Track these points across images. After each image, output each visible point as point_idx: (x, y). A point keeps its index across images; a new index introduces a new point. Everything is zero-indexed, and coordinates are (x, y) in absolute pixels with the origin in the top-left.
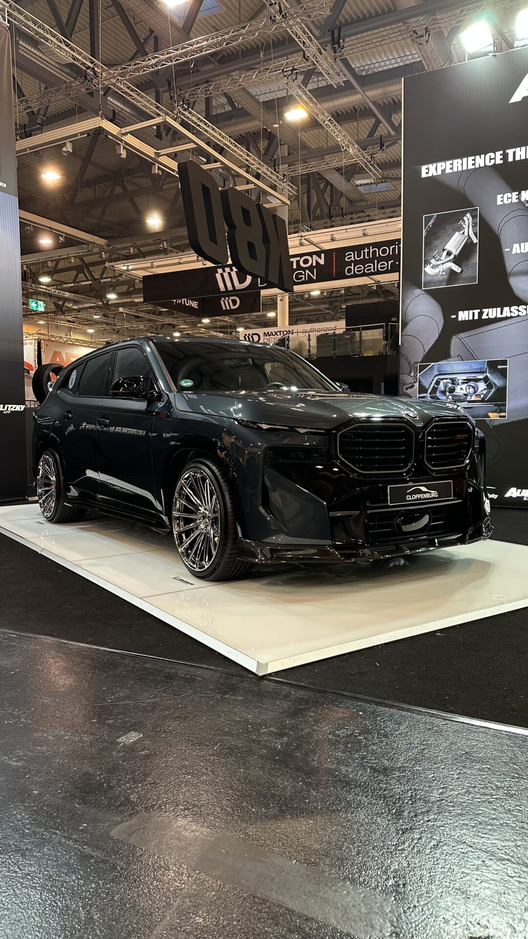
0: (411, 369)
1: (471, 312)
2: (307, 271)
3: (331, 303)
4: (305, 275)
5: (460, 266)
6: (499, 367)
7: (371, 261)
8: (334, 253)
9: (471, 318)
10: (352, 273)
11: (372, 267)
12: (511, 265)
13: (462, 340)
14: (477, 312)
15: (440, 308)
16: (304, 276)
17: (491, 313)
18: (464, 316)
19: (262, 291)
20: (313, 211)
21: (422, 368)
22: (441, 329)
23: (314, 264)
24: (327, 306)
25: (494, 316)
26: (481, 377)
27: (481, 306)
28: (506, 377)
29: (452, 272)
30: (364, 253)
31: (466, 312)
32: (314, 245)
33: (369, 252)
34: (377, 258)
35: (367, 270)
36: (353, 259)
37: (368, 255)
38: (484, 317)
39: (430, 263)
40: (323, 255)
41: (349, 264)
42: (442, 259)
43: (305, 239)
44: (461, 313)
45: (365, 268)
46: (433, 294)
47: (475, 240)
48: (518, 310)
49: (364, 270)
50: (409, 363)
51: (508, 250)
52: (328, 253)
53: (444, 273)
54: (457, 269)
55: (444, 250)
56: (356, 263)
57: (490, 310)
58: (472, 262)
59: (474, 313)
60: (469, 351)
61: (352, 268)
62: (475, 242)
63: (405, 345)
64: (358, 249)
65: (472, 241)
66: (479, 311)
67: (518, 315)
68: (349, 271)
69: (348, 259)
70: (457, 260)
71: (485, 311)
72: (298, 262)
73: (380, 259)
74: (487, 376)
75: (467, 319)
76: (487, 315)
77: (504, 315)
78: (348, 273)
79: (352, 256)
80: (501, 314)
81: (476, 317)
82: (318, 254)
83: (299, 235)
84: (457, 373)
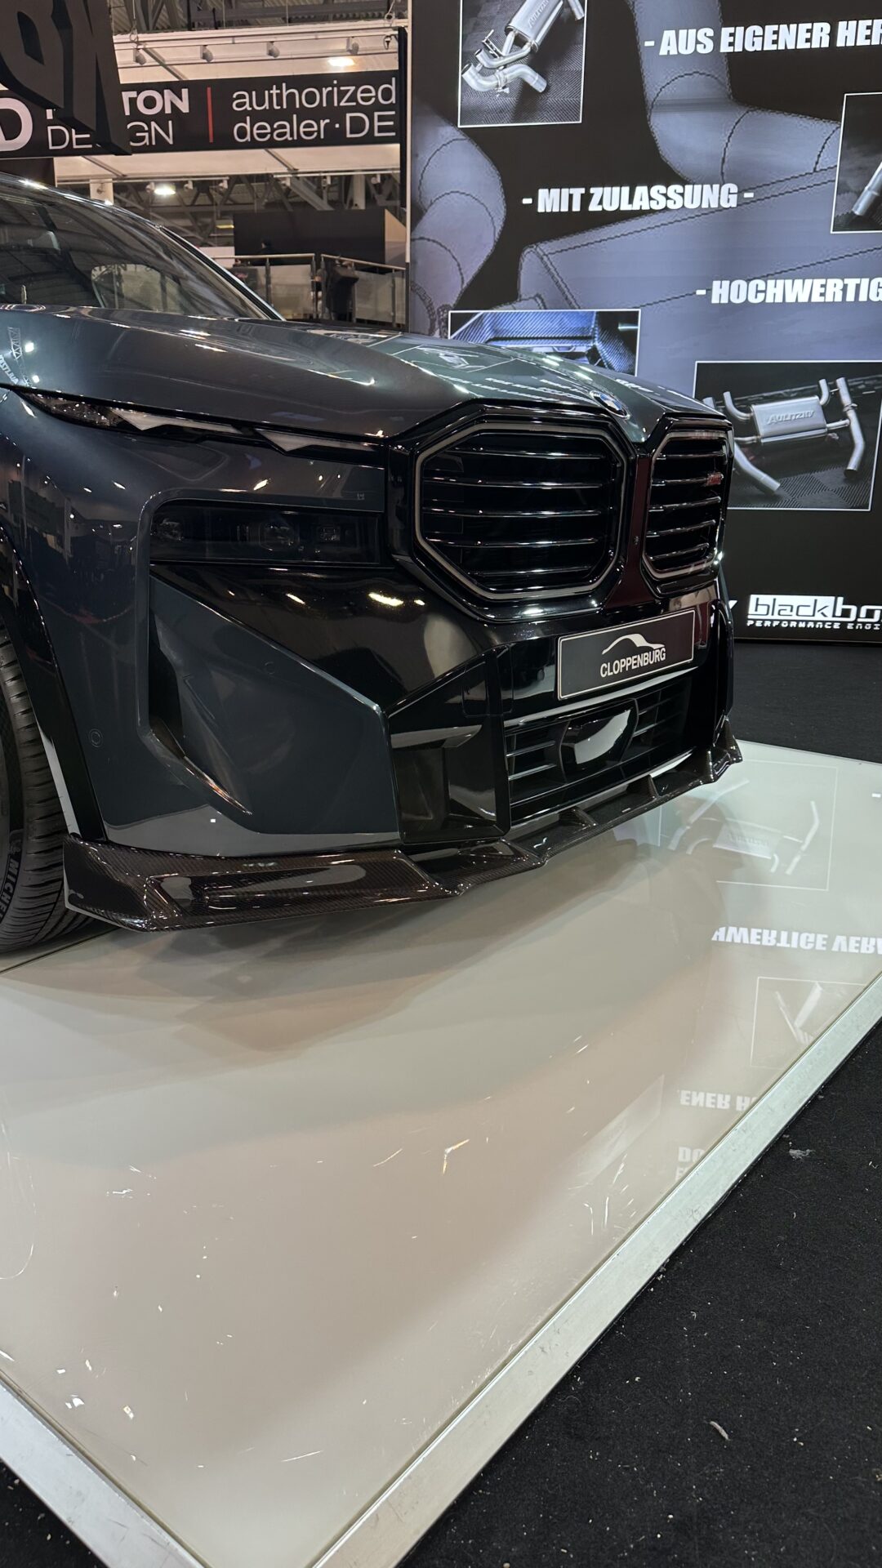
0: (433, 322)
1: (565, 192)
2: (153, 124)
3: (195, 217)
4: (149, 131)
5: (543, 74)
6: (621, 328)
7: (285, 115)
8: (209, 89)
9: (565, 209)
10: (248, 138)
11: (288, 130)
12: (655, 83)
13: (545, 258)
14: (577, 192)
15: (498, 179)
16: (146, 134)
17: (608, 198)
18: (550, 200)
19: (56, 160)
20: (154, 11)
21: (458, 321)
22: (499, 229)
23: (168, 111)
24: (188, 223)
25: (614, 208)
26: (583, 348)
27: (589, 179)
28: (634, 352)
29: (525, 91)
30: (271, 96)
31: (555, 192)
32: (165, 66)
33: (279, 96)
34: (296, 111)
35: (279, 135)
36: (247, 107)
37: (280, 103)
38: (594, 207)
39: (476, 62)
40: (185, 92)
41: (241, 117)
42: (503, 53)
43: (145, 49)
44: (542, 193)
45: (273, 130)
46: (484, 140)
47: (580, 13)
48: (665, 195)
49: (272, 133)
50: (430, 307)
51: (651, 43)
52: (197, 89)
53: (507, 90)
54: (536, 82)
55: (508, 31)
56: (256, 117)
57: (607, 190)
58: (572, 67)
59: (571, 196)
60: (559, 287)
61: (248, 127)
62: (579, 17)
63: (420, 262)
64: (258, 85)
65: (573, 14)
66: (583, 190)
67: (666, 209)
68: (242, 133)
69: (238, 105)
70: (540, 60)
71: (596, 192)
72: (133, 101)
73: (304, 114)
74: (594, 349)
75: (556, 210)
76: (601, 203)
77: (636, 206)
78: (240, 137)
79: (245, 101)
80: (631, 201)
81: (576, 208)
82: (176, 87)
83: (133, 37)
84: (533, 338)
